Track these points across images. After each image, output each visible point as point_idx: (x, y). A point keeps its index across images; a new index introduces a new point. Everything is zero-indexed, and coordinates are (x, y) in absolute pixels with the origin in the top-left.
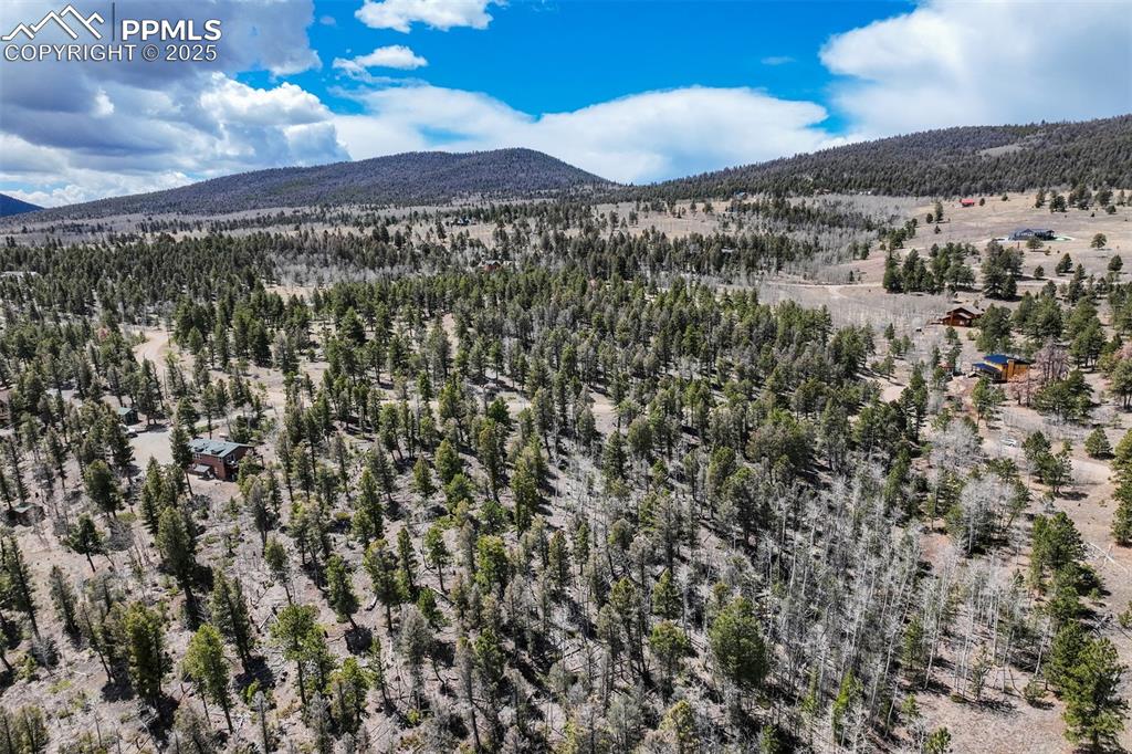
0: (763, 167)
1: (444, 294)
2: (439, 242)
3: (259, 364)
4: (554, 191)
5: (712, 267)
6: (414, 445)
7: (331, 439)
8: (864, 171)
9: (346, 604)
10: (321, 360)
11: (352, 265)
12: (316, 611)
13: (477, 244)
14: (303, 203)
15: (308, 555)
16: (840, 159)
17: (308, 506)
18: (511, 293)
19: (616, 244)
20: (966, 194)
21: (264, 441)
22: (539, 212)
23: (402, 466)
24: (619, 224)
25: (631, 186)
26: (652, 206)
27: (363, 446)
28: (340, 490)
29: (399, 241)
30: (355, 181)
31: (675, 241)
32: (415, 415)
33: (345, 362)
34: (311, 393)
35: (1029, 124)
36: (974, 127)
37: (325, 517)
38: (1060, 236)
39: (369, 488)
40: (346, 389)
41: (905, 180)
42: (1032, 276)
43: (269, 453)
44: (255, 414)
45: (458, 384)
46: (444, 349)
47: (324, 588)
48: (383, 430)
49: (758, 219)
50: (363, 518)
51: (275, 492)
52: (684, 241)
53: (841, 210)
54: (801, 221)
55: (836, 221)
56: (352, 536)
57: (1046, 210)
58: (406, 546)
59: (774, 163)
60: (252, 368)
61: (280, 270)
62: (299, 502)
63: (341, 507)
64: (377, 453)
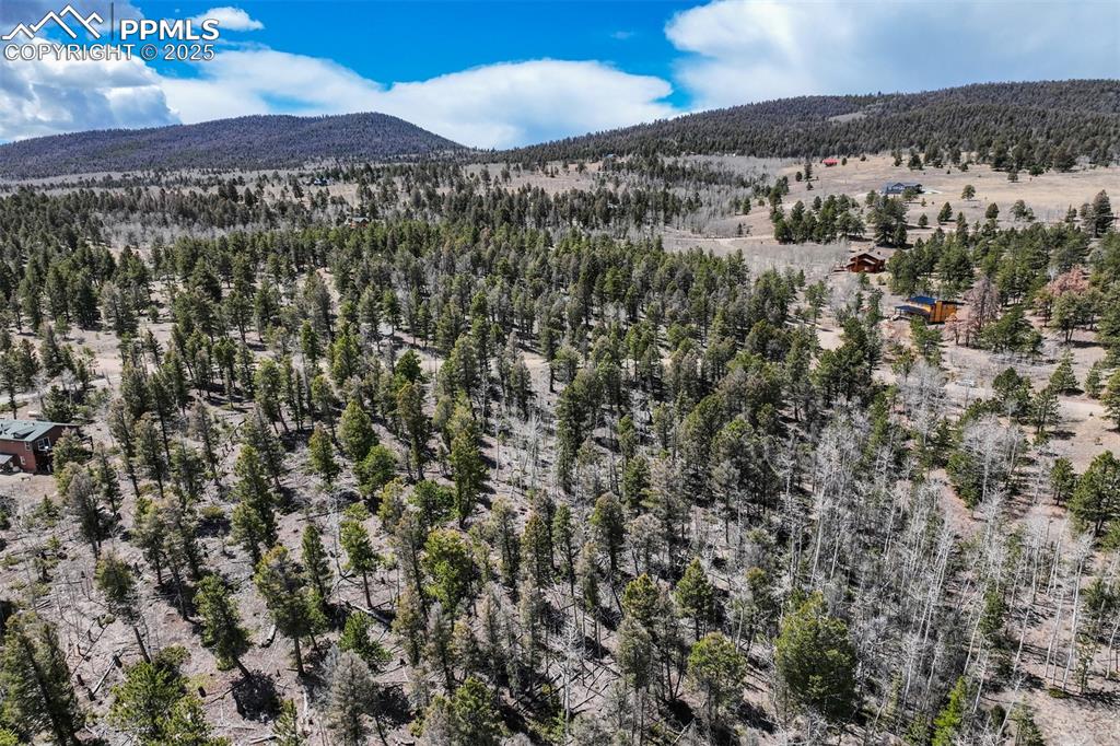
0: (625, 132)
1: (313, 245)
2: (296, 201)
3: (85, 327)
4: (414, 156)
5: (600, 221)
6: (303, 414)
7: (187, 412)
8: (726, 135)
9: (231, 642)
10: (166, 321)
11: (196, 225)
12: (184, 655)
13: (342, 201)
14: (135, 167)
15: (167, 571)
16: (700, 124)
17: (163, 502)
18: (394, 242)
19: (495, 199)
20: (826, 155)
21: (95, 418)
22: (405, 172)
23: (290, 441)
24: (492, 182)
25: (493, 151)
26: (523, 165)
27: (233, 419)
28: (206, 477)
29: (250, 199)
30: (193, 145)
31: (556, 198)
32: (303, 376)
33: (197, 318)
34: (157, 354)
35: (868, 94)
36: (819, 97)
37: (189, 516)
38: (928, 191)
39: (252, 470)
40: (204, 348)
41: (766, 142)
42: (916, 225)
43: (101, 433)
44: (79, 386)
45: (352, 337)
46: (325, 302)
47: (194, 619)
48: (260, 395)
49: (634, 177)
50: (249, 515)
51: (111, 484)
52: (565, 198)
53: (714, 168)
54: (678, 179)
55: (712, 179)
56: (229, 538)
57: (905, 168)
58: (314, 549)
59: (635, 128)
60: (75, 331)
61: (108, 230)
62: (147, 497)
63: (209, 501)
64: (257, 425)
